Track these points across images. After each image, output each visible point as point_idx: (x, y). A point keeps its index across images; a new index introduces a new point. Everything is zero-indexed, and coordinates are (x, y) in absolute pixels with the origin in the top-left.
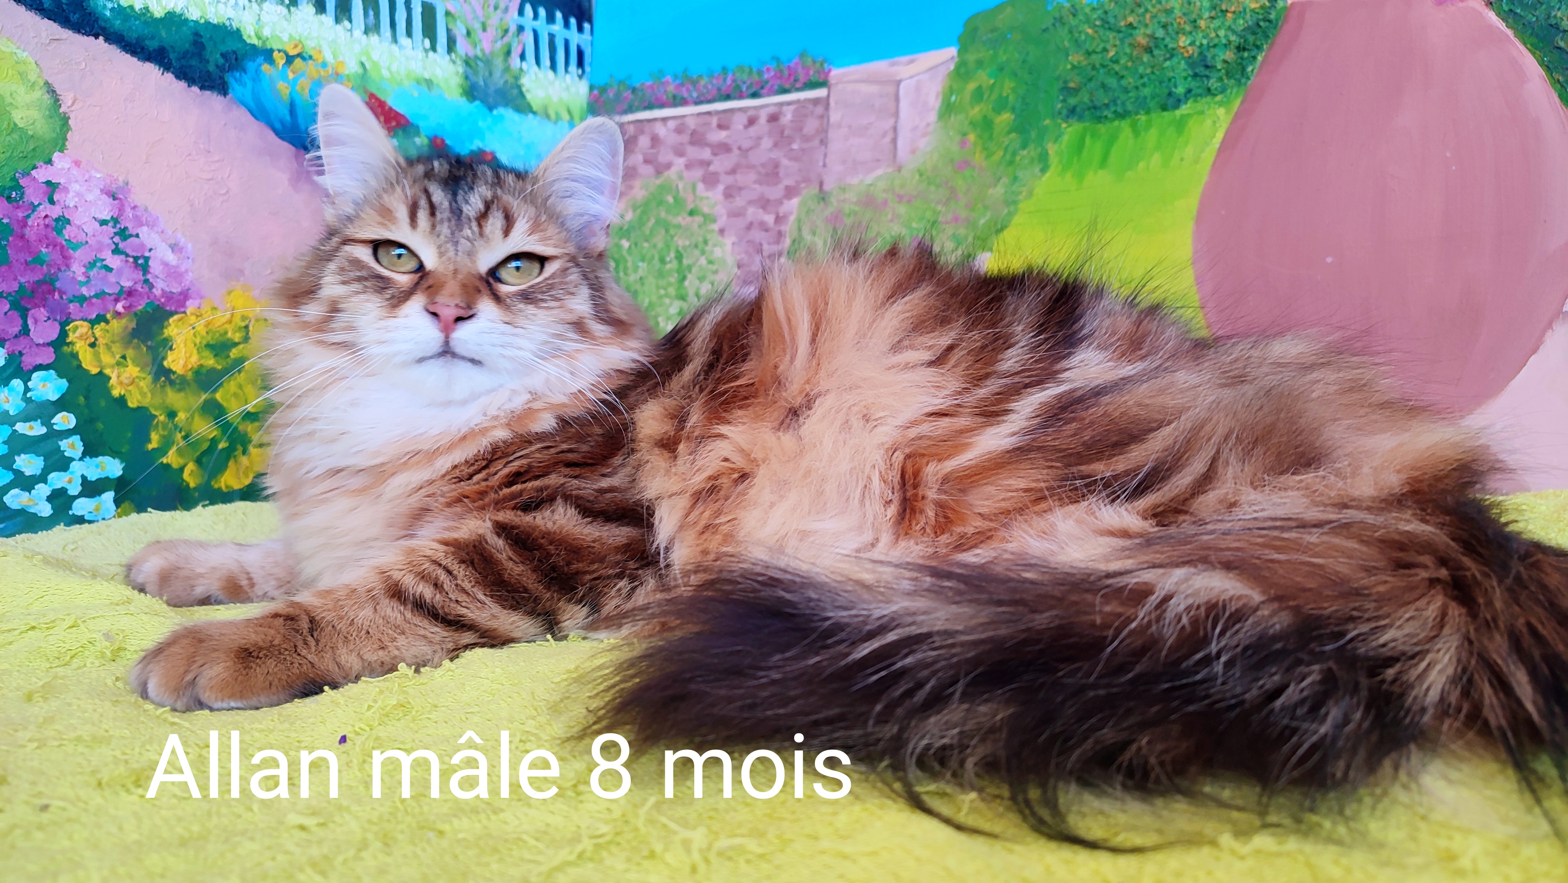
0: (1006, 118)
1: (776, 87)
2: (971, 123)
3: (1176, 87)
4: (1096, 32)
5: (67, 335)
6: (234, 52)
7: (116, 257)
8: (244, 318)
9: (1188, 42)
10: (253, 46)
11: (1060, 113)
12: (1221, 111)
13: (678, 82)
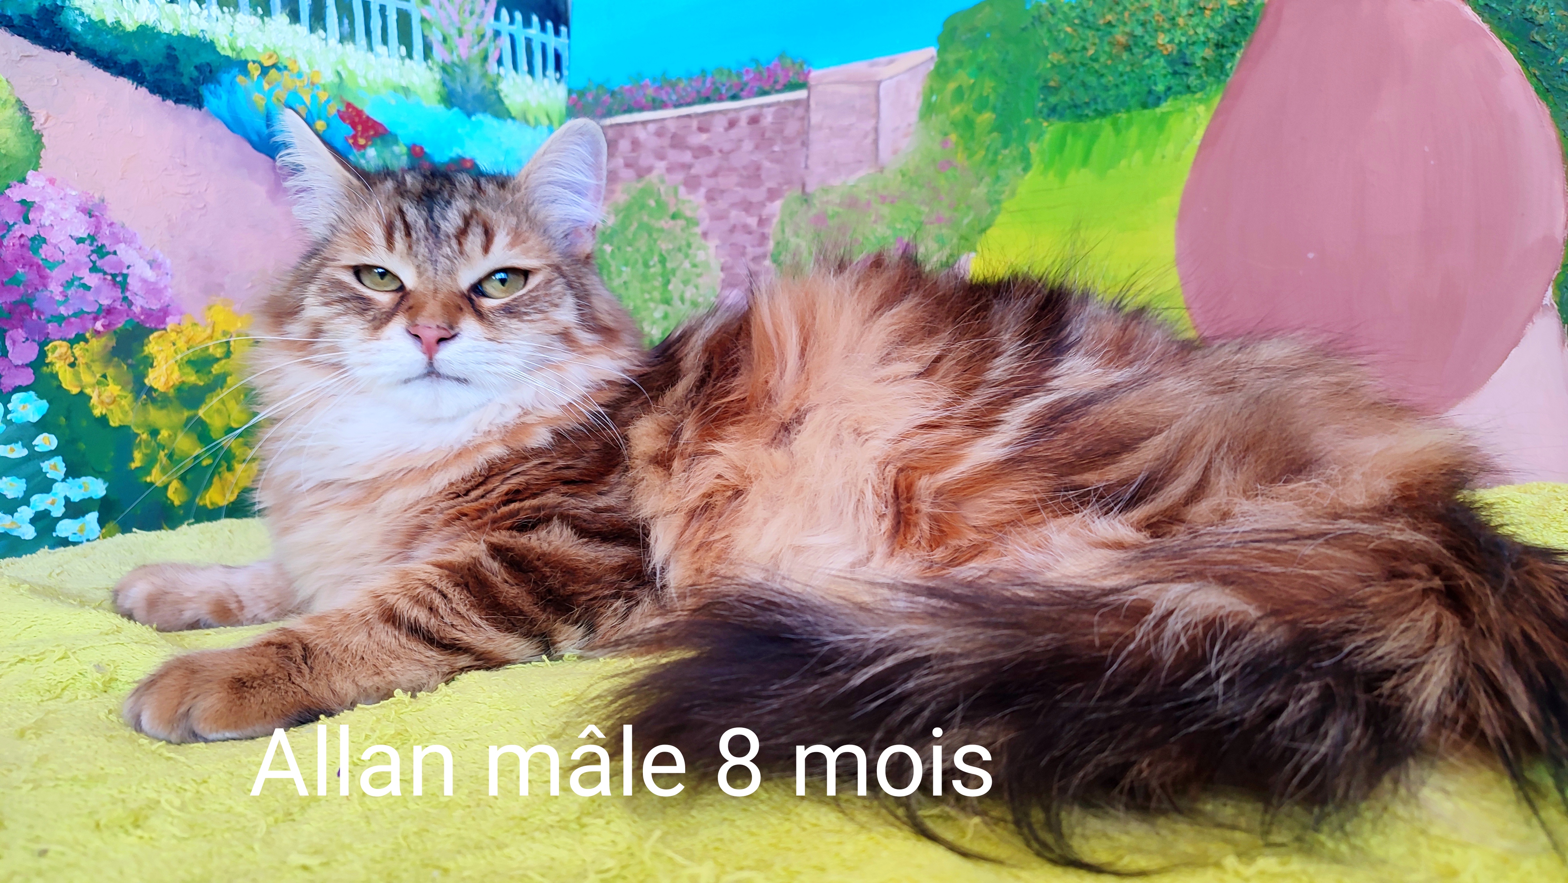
0: (986, 117)
1: (756, 89)
2: (952, 123)
3: (1155, 84)
4: (1075, 30)
5: (46, 356)
6: (208, 64)
7: (94, 275)
8: (225, 333)
9: (1167, 40)
10: (228, 57)
11: (1041, 112)
12: (1201, 109)
13: (657, 85)
